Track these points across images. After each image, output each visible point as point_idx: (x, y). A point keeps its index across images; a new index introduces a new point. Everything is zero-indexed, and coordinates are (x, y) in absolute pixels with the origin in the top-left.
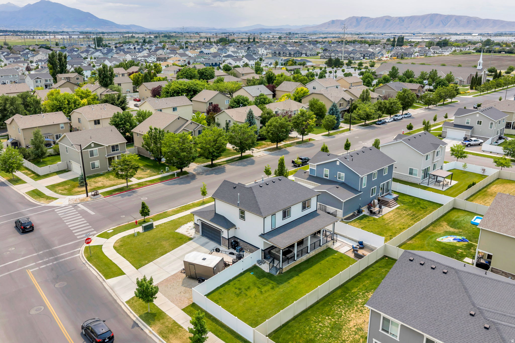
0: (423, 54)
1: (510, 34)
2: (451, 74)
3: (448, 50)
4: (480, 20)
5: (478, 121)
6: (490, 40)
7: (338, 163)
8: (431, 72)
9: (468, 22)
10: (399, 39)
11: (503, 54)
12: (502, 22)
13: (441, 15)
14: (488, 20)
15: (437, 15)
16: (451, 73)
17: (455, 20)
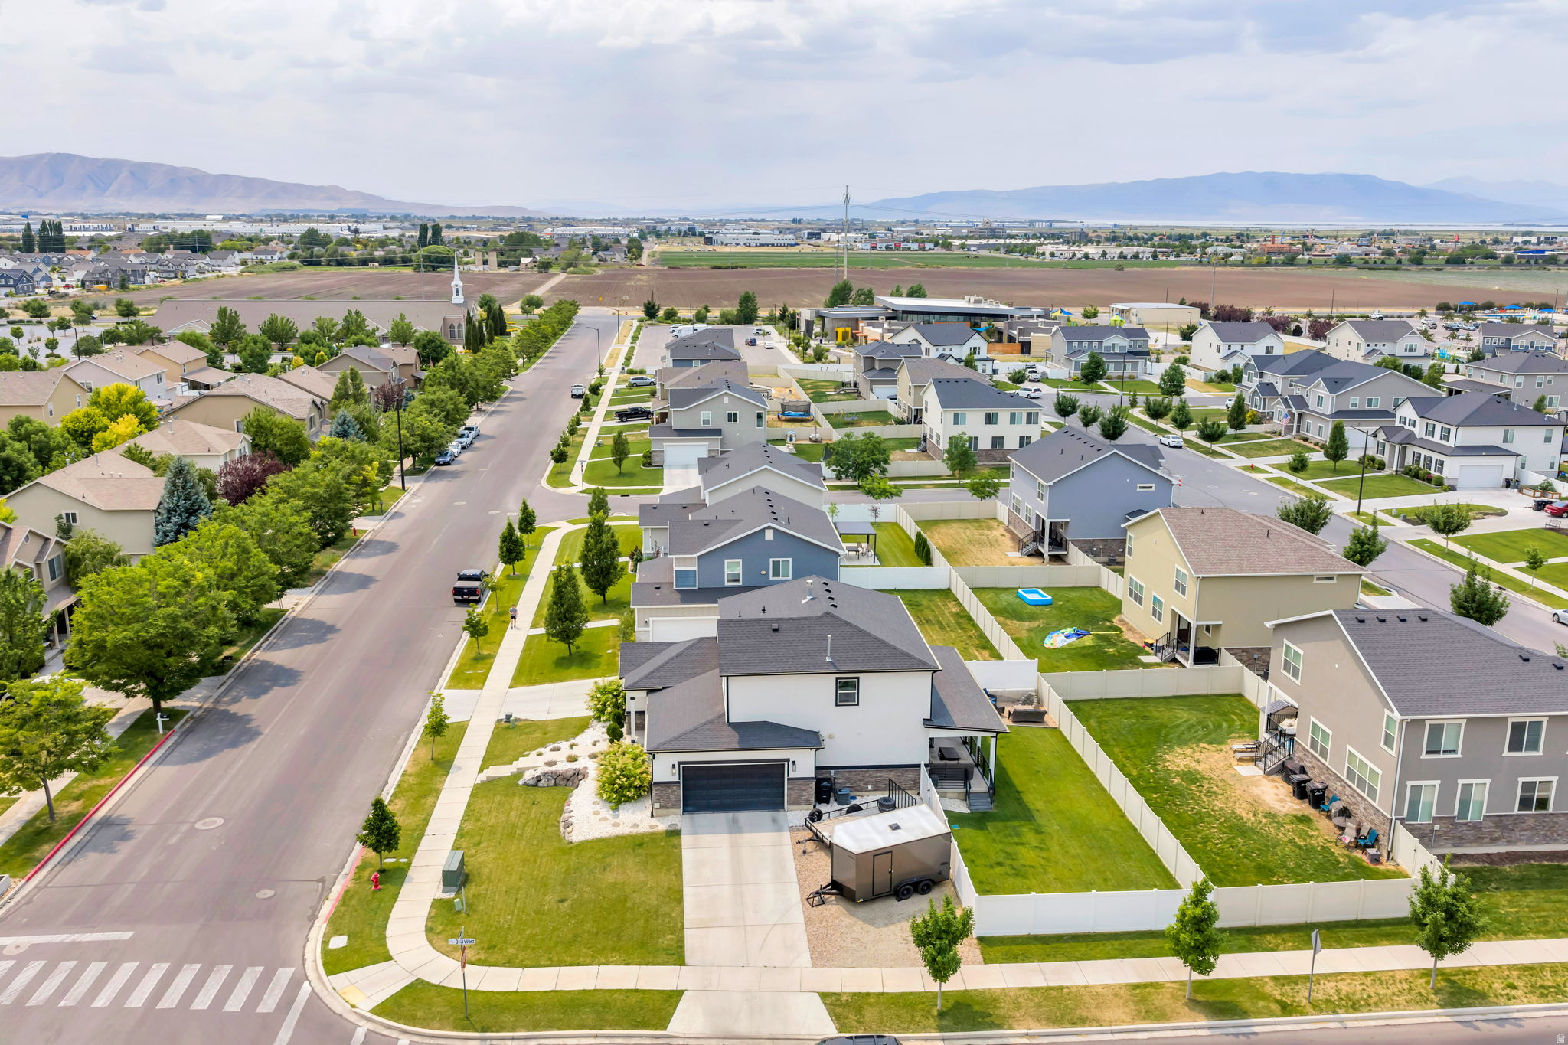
0: (172, 275)
1: (305, 217)
2: (407, 321)
3: (227, 261)
4: (205, 176)
5: (730, 414)
6: (317, 231)
7: (769, 535)
8: (346, 319)
9: (172, 180)
10: (44, 227)
11: (374, 269)
12: (267, 183)
13: (83, 160)
14: (227, 178)
15: (70, 157)
16: (402, 317)
17: (132, 173)
